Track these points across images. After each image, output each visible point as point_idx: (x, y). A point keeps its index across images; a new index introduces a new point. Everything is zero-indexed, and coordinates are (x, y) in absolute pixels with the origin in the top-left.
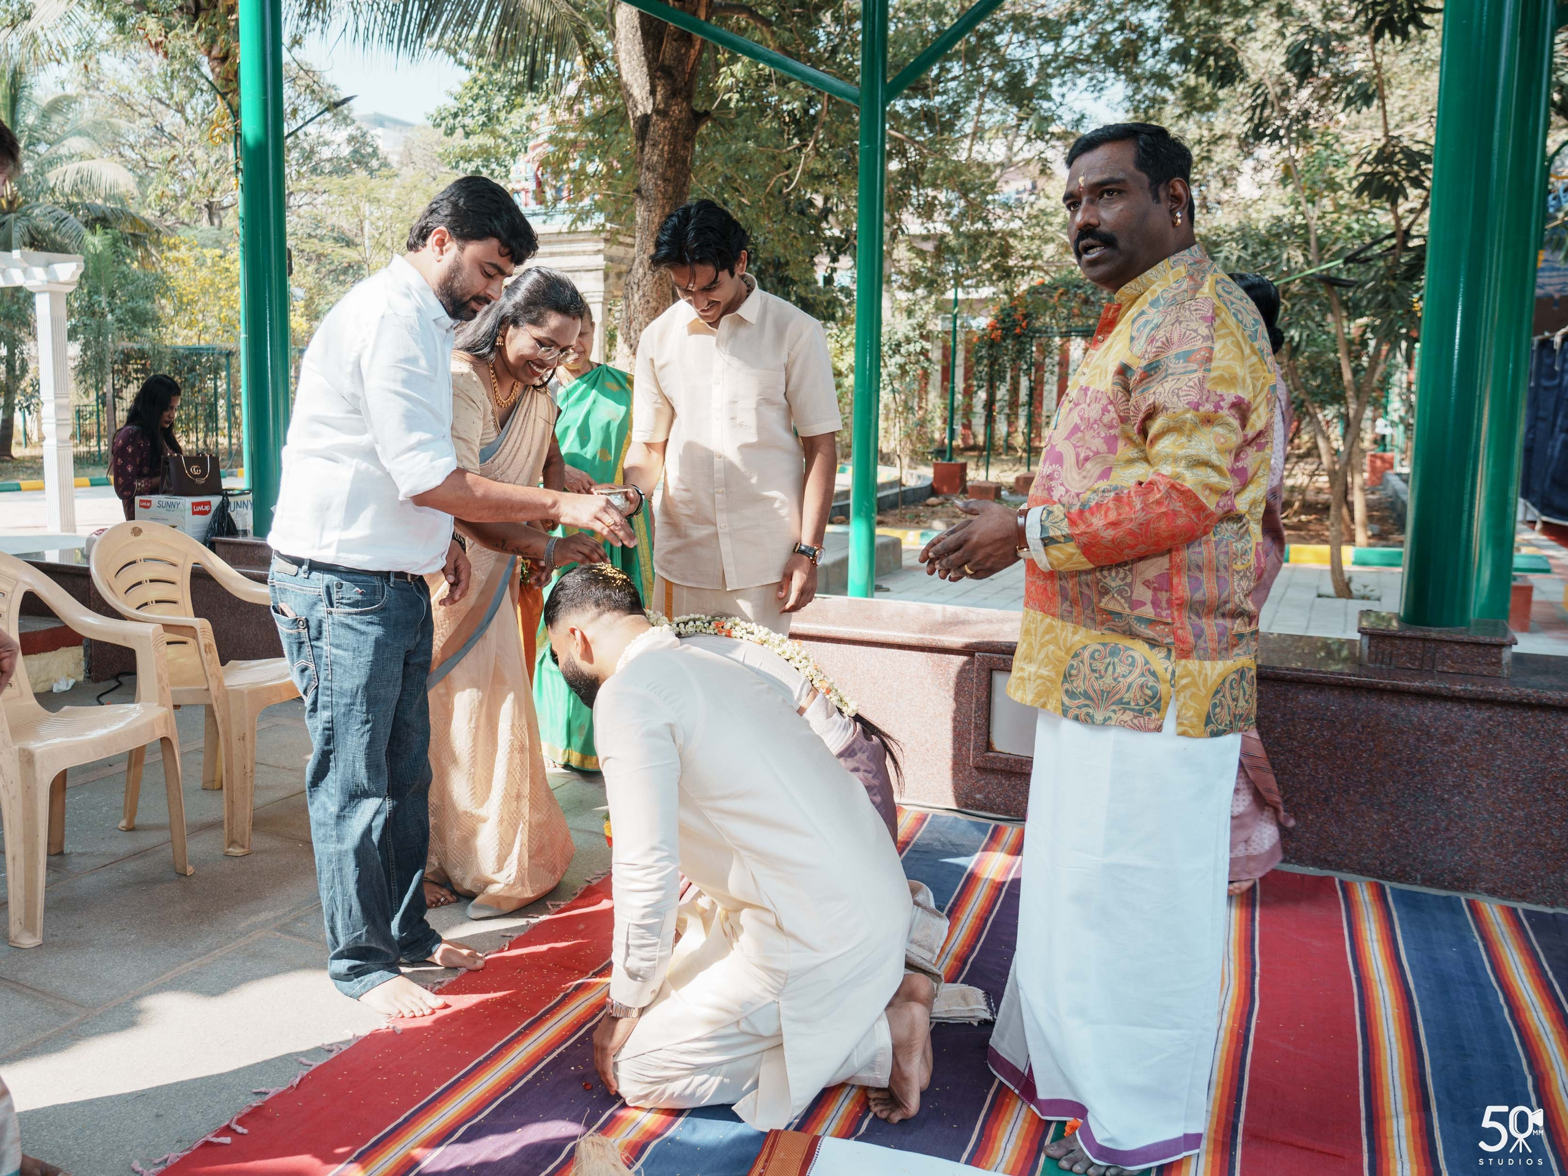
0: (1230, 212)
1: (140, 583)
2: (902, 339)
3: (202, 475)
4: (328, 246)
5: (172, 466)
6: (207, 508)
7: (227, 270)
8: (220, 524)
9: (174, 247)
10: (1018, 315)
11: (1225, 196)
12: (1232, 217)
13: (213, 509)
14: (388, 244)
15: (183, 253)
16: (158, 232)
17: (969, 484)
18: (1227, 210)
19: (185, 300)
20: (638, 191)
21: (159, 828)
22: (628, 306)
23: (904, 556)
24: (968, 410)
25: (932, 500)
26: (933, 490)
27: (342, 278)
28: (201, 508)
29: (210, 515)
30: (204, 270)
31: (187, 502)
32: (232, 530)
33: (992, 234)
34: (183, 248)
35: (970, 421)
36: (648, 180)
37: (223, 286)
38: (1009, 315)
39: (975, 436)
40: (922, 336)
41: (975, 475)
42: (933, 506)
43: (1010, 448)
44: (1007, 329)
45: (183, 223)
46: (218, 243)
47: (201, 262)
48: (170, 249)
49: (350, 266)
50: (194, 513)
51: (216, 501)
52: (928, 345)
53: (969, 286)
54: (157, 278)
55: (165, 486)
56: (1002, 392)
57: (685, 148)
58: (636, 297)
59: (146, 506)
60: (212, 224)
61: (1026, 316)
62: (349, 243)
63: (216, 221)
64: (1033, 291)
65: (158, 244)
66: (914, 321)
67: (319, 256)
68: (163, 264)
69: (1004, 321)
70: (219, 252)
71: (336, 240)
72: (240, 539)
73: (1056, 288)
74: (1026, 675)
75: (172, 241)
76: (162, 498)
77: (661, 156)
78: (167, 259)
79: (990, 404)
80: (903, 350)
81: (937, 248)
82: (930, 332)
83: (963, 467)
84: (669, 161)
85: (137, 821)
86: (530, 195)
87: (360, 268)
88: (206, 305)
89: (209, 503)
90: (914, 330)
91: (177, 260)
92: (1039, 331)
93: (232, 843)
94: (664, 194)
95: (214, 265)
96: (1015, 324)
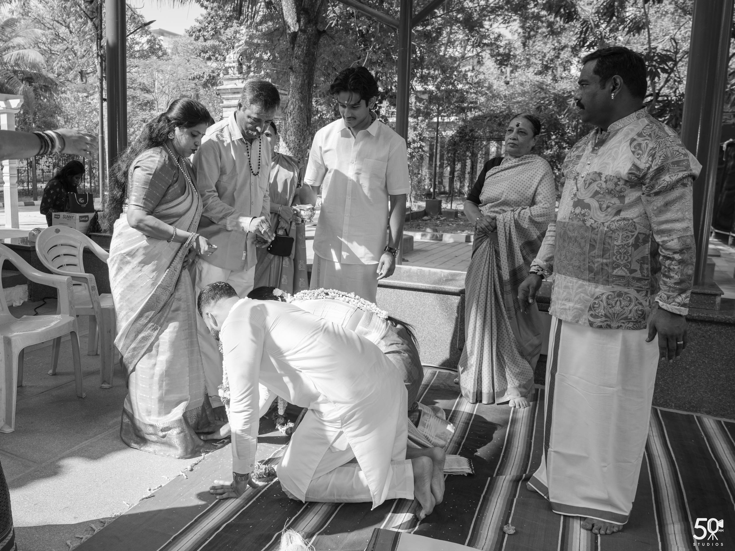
0: (567, 83)
1: (59, 256)
2: (411, 141)
3: (85, 203)
4: (138, 93)
5: (70, 198)
6: (87, 219)
7: (90, 103)
8: (93, 227)
9: (64, 92)
10: (467, 130)
11: (564, 75)
12: (568, 85)
13: (90, 219)
14: (167, 92)
15: (68, 95)
16: (56, 85)
17: (443, 210)
18: (565, 81)
19: (69, 117)
20: (291, 68)
21: (68, 374)
22: (285, 124)
23: (415, 244)
24: (442, 175)
25: (425, 218)
26: (425, 213)
27: (144, 108)
28: (84, 219)
29: (89, 222)
30: (79, 103)
31: (77, 215)
32: (99, 230)
33: (457, 91)
34: (68, 92)
35: (442, 180)
36: (295, 63)
37: (87, 111)
38: (463, 130)
39: (444, 187)
40: (420, 139)
41: (446, 206)
42: (426, 220)
43: (461, 193)
44: (462, 137)
45: (68, 80)
46: (85, 90)
47: (77, 99)
48: (62, 93)
49: (148, 102)
50: (80, 221)
51: (91, 215)
52: (424, 144)
53: (444, 116)
54: (56, 107)
55: (67, 208)
56: (458, 166)
57: (314, 48)
58: (290, 119)
59: (58, 217)
60: (82, 81)
61: (472, 131)
62: (148, 91)
63: (84, 80)
64: (475, 119)
65: (56, 90)
66: (416, 132)
67: (134, 97)
68: (59, 100)
69: (461, 133)
70: (85, 94)
71: (142, 90)
72: (104, 234)
73: (486, 118)
74: (567, 307)
75: (63, 89)
76: (65, 214)
77: (302, 51)
78: (61, 97)
79: (452, 172)
80: (412, 146)
81: (430, 97)
82: (424, 137)
83: (440, 202)
84: (306, 54)
85: (57, 371)
86: (236, 69)
87: (153, 103)
88: (79, 120)
89: (87, 216)
90: (417, 136)
91: (65, 98)
92: (477, 138)
93: (104, 382)
94: (304, 70)
95: (83, 101)
96: (466, 134)
